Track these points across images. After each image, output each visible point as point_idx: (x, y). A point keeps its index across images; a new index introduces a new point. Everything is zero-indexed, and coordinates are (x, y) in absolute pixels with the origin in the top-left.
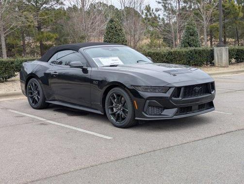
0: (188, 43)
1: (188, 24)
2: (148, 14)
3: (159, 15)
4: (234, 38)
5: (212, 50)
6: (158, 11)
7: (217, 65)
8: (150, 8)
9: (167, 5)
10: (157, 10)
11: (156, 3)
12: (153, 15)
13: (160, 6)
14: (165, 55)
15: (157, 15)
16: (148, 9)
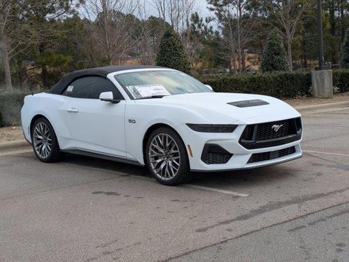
0: (272, 65)
1: (271, 39)
2: (196, 25)
3: (211, 28)
4: (316, 59)
5: (308, 75)
6: (210, 20)
7: (316, 95)
8: (197, 17)
9: (222, 13)
10: (208, 20)
11: (207, 11)
12: (203, 28)
13: (213, 14)
14: (246, 83)
15: (208, 27)
16: (196, 18)
